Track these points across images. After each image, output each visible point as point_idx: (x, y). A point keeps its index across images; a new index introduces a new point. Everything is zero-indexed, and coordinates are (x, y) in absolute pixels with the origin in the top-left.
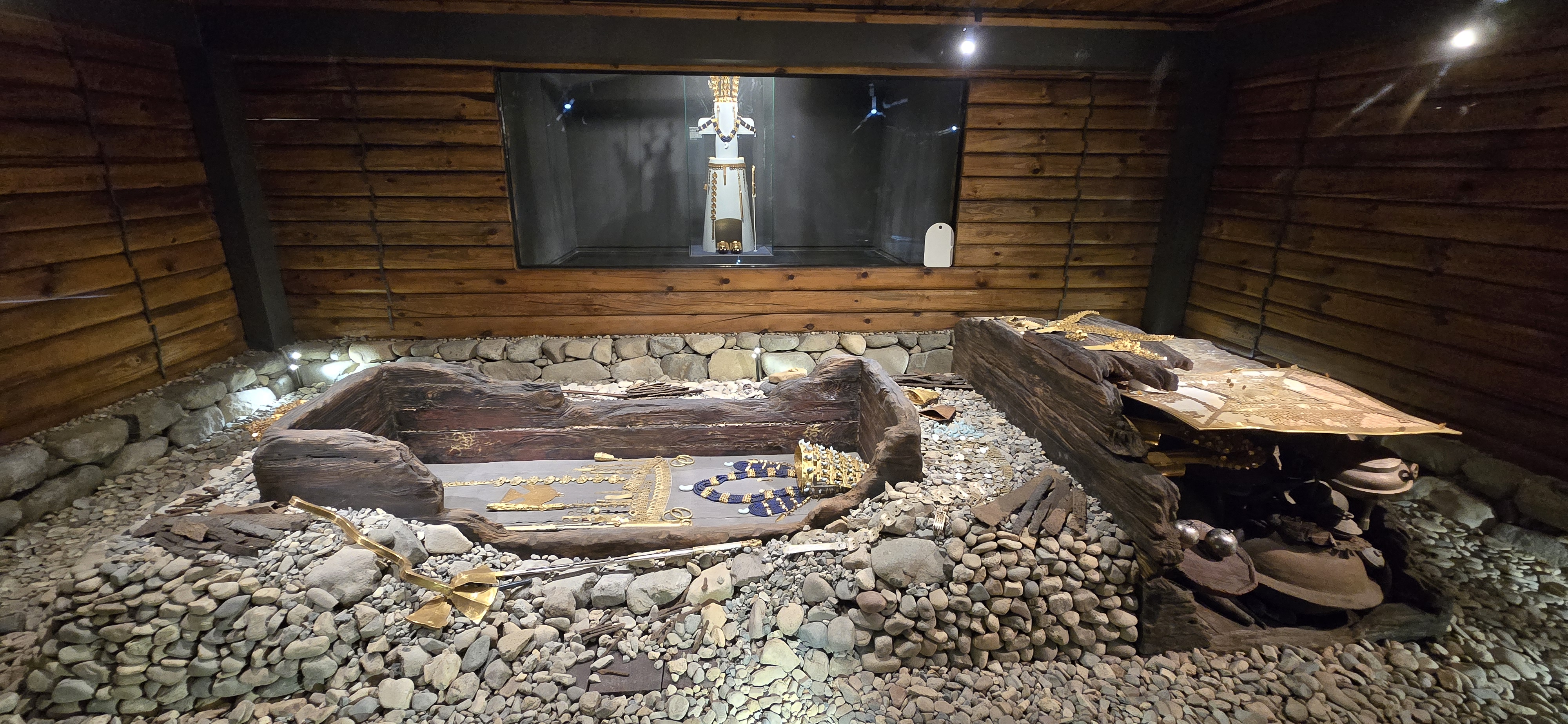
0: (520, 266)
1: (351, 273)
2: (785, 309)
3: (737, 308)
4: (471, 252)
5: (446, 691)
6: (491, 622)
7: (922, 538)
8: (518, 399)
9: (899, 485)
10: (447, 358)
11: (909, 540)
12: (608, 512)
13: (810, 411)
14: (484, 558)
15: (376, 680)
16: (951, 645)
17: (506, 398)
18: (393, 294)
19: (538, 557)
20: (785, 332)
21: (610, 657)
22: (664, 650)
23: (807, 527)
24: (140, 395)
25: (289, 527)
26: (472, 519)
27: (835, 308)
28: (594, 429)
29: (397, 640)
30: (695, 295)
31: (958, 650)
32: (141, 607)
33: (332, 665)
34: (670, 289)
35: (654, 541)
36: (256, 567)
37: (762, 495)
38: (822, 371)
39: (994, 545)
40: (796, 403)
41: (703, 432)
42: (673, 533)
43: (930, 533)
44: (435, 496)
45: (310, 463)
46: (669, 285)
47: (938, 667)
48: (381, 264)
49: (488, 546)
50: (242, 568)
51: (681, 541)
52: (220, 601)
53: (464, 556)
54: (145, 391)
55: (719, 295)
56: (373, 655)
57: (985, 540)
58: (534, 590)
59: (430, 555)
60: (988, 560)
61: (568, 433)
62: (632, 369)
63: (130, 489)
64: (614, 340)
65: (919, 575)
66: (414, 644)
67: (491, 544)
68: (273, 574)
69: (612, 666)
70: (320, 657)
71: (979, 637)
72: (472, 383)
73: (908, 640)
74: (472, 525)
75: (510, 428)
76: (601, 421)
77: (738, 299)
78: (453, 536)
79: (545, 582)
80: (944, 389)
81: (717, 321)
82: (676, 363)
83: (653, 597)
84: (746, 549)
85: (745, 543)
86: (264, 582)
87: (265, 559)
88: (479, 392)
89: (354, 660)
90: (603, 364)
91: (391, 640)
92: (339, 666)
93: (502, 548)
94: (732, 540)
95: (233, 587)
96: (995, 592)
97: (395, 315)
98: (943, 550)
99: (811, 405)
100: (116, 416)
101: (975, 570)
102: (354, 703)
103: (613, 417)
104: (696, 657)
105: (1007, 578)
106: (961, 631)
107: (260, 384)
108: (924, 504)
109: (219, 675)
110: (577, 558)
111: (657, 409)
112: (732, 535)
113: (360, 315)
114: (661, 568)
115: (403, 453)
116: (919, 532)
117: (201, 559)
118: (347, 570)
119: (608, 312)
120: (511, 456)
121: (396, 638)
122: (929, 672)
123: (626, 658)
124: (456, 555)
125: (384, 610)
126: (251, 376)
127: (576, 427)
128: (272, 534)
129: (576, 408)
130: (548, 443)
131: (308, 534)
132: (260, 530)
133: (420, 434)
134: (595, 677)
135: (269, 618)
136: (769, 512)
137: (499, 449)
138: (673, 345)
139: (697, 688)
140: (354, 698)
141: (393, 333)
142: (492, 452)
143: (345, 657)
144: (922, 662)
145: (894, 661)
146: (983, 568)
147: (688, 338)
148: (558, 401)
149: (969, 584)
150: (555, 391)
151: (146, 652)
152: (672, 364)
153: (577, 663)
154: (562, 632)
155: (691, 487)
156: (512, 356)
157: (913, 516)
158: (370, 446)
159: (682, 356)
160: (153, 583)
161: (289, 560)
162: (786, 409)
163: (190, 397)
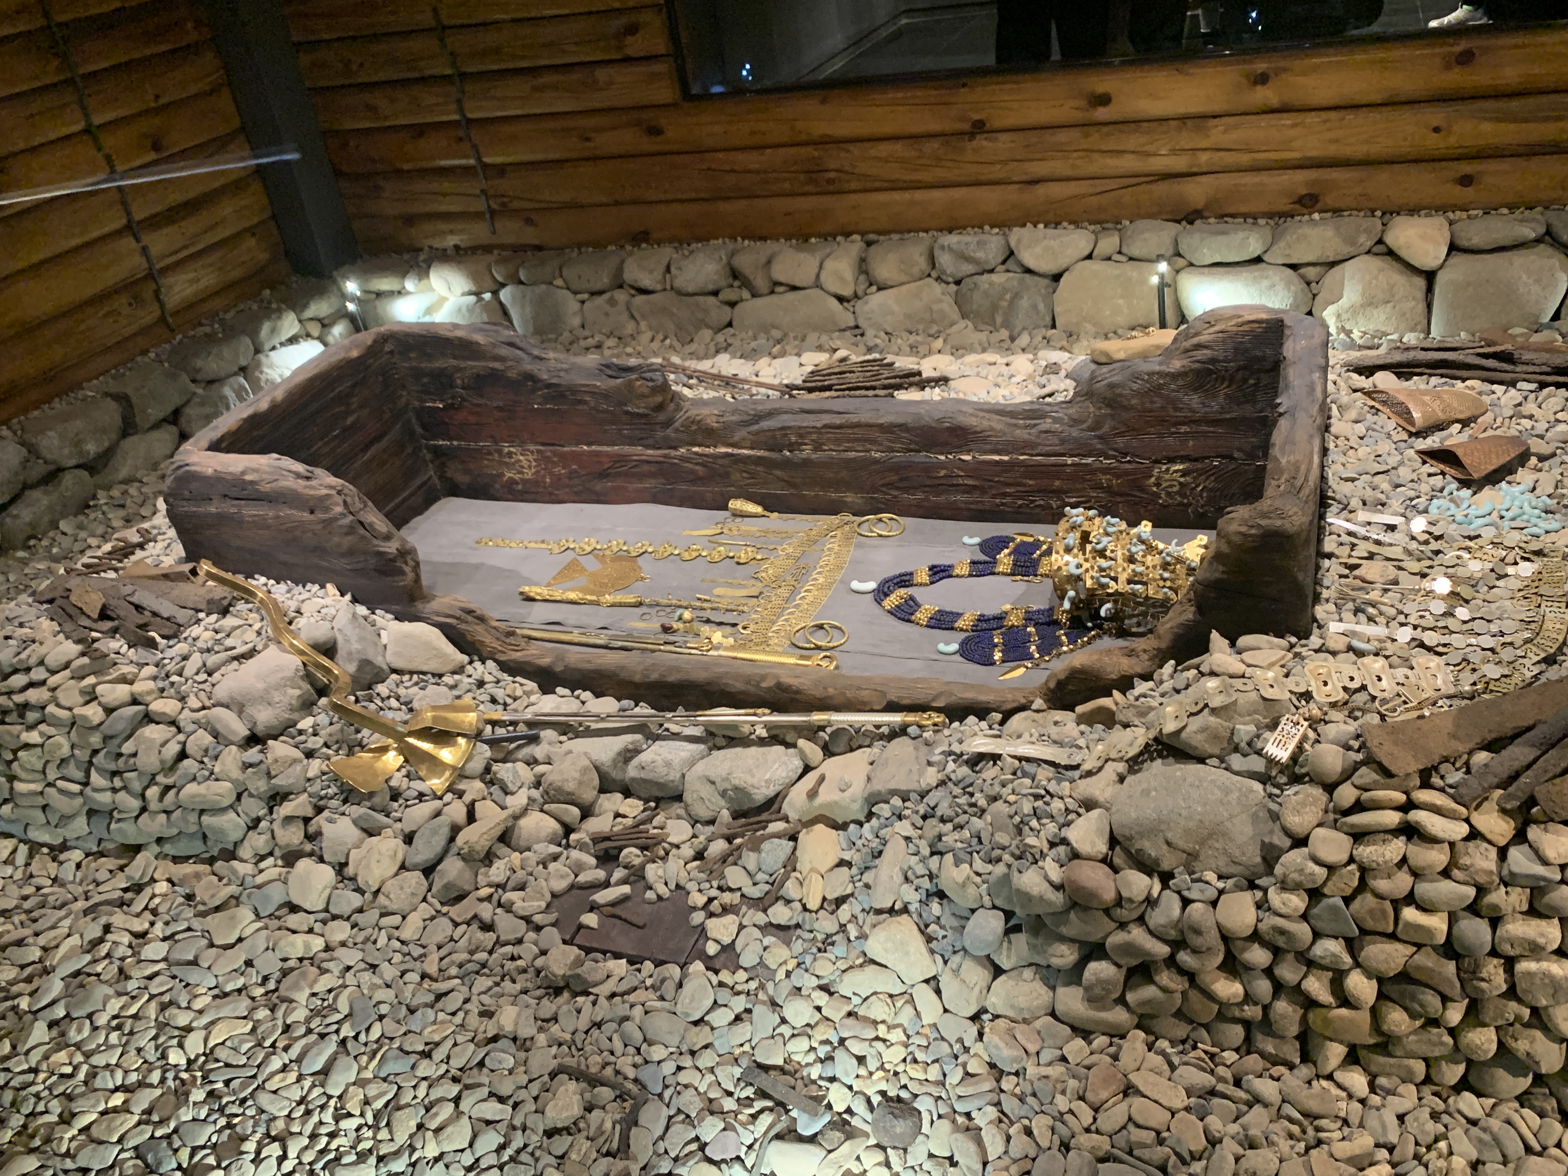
0: (687, 95)
1: (420, 131)
2: (1245, 159)
3: (1129, 163)
4: (602, 74)
5: (377, 893)
6: (460, 795)
7: (1237, 773)
8: (594, 393)
9: (1244, 641)
10: (574, 287)
11: (1210, 773)
12: (708, 621)
13: (1161, 435)
14: (481, 684)
15: (290, 858)
16: (1252, 1012)
17: (574, 390)
18: (485, 166)
19: (567, 692)
20: (1245, 216)
21: (626, 889)
22: (714, 893)
23: (1039, 703)
24: (139, 359)
25: (203, 606)
26: (464, 616)
27: (1375, 149)
28: (727, 455)
29: (322, 803)
30: (1033, 137)
31: (1267, 1024)
32: (25, 706)
33: (238, 825)
34: (979, 128)
35: (752, 689)
36: (157, 666)
37: (1000, 618)
38: (1187, 344)
39: (1392, 818)
40: (1125, 415)
41: (929, 469)
42: (787, 680)
43: (1257, 764)
44: (402, 573)
45: (230, 508)
46: (976, 117)
47: (1216, 1050)
48: (461, 111)
49: (490, 664)
50: (141, 666)
51: (798, 696)
52: (109, 711)
53: (448, 679)
54: (144, 352)
55: (1087, 135)
56: (289, 820)
57: (1377, 806)
58: (538, 751)
59: (394, 671)
60: (1367, 852)
61: (683, 459)
62: (896, 308)
63: (123, 506)
64: (869, 244)
65: (1206, 853)
66: (343, 814)
67: (495, 660)
68: (175, 678)
69: (629, 904)
70: (224, 810)
71: (1319, 1011)
72: (518, 361)
73: (1152, 981)
74: (463, 626)
75: (589, 444)
76: (736, 438)
77: (1133, 141)
78: (428, 645)
79: (564, 738)
80: (1543, 385)
81: (1084, 196)
82: (986, 294)
83: (723, 794)
84: (913, 730)
85: (910, 718)
86: (162, 690)
87: (170, 653)
88: (530, 377)
89: (263, 824)
90: (841, 299)
91: (314, 800)
92: (249, 828)
93: (512, 669)
94: (892, 707)
95: (122, 691)
96: (1370, 924)
97: (494, 206)
98: (1274, 807)
99: (1162, 421)
100: (107, 394)
101: (1331, 868)
102: (259, 887)
103: (757, 433)
104: (761, 918)
105: (1410, 899)
106: (1278, 987)
107: (308, 335)
108: (1264, 699)
109: (115, 813)
110: (626, 703)
111: (837, 420)
112: (893, 696)
113: (443, 208)
114: (762, 742)
115: (349, 500)
116: (1236, 761)
117: (96, 645)
118: (260, 686)
119: (853, 185)
120: (596, 493)
121: (321, 798)
122: (1193, 1054)
123: (650, 895)
124: (434, 675)
125: (310, 754)
126: (290, 324)
127: (696, 449)
128: (182, 616)
129: (693, 412)
130: (652, 475)
131: (229, 621)
132: (166, 608)
133: (459, 448)
134: (591, 919)
135: (163, 745)
136: (998, 656)
137: (576, 481)
138: (980, 255)
139: (742, 976)
140: (259, 879)
141: (495, 240)
142: (568, 486)
143: (254, 816)
144: (1182, 1030)
145: (1119, 1016)
146: (1353, 867)
147: (1016, 235)
148: (659, 399)
149: (1315, 894)
150: (652, 380)
151: (39, 766)
152: (977, 296)
153: (572, 887)
154: (568, 830)
155: (872, 585)
156: (677, 283)
157: (1229, 719)
158: (300, 485)
159: (999, 278)
160: (38, 674)
161: (196, 660)
162: (1106, 428)
163: (199, 363)
